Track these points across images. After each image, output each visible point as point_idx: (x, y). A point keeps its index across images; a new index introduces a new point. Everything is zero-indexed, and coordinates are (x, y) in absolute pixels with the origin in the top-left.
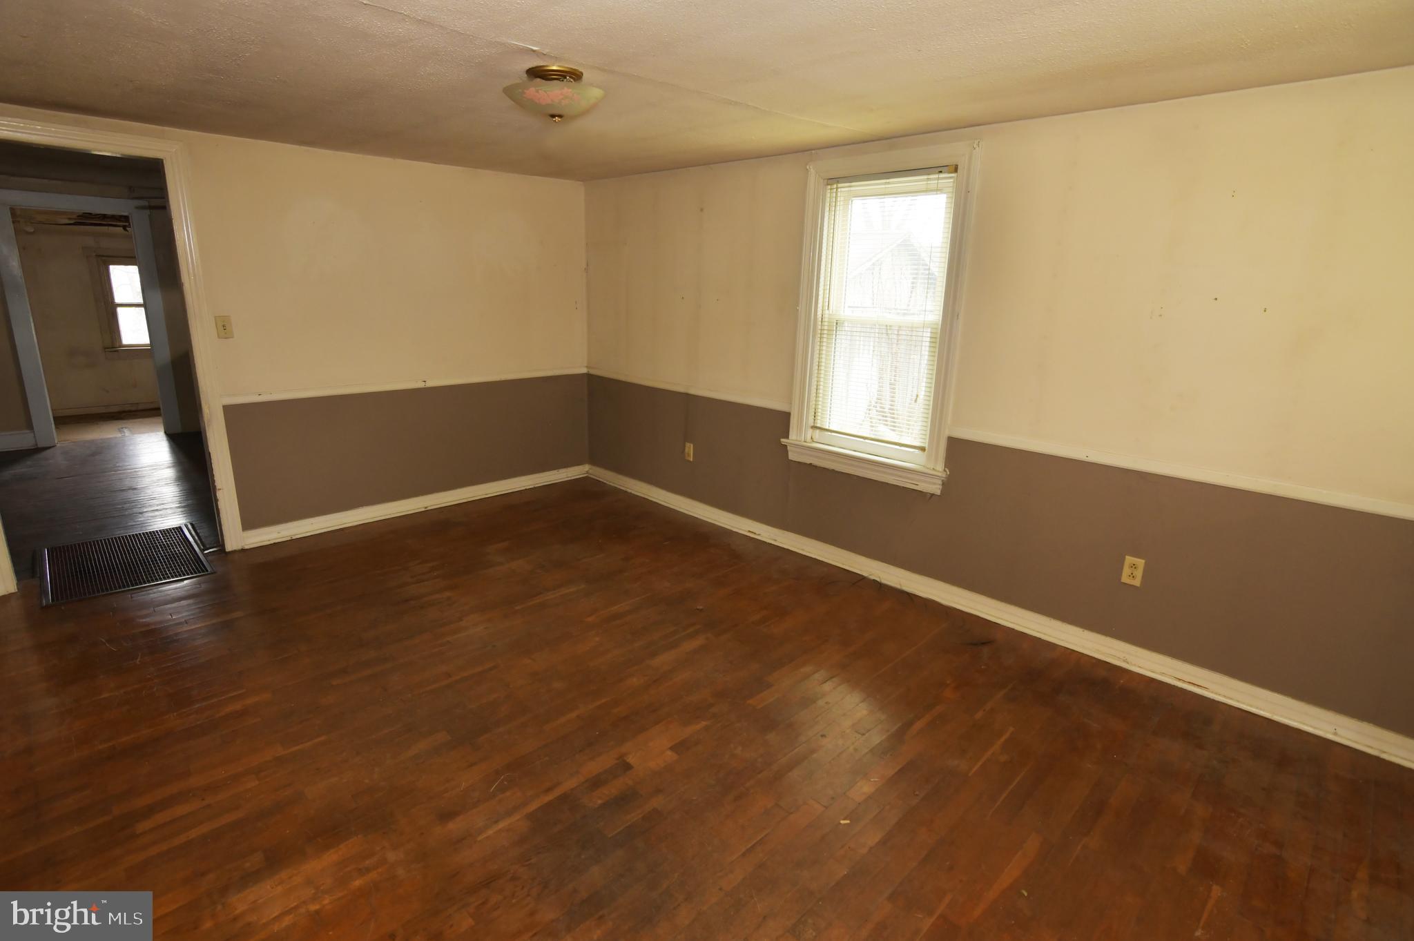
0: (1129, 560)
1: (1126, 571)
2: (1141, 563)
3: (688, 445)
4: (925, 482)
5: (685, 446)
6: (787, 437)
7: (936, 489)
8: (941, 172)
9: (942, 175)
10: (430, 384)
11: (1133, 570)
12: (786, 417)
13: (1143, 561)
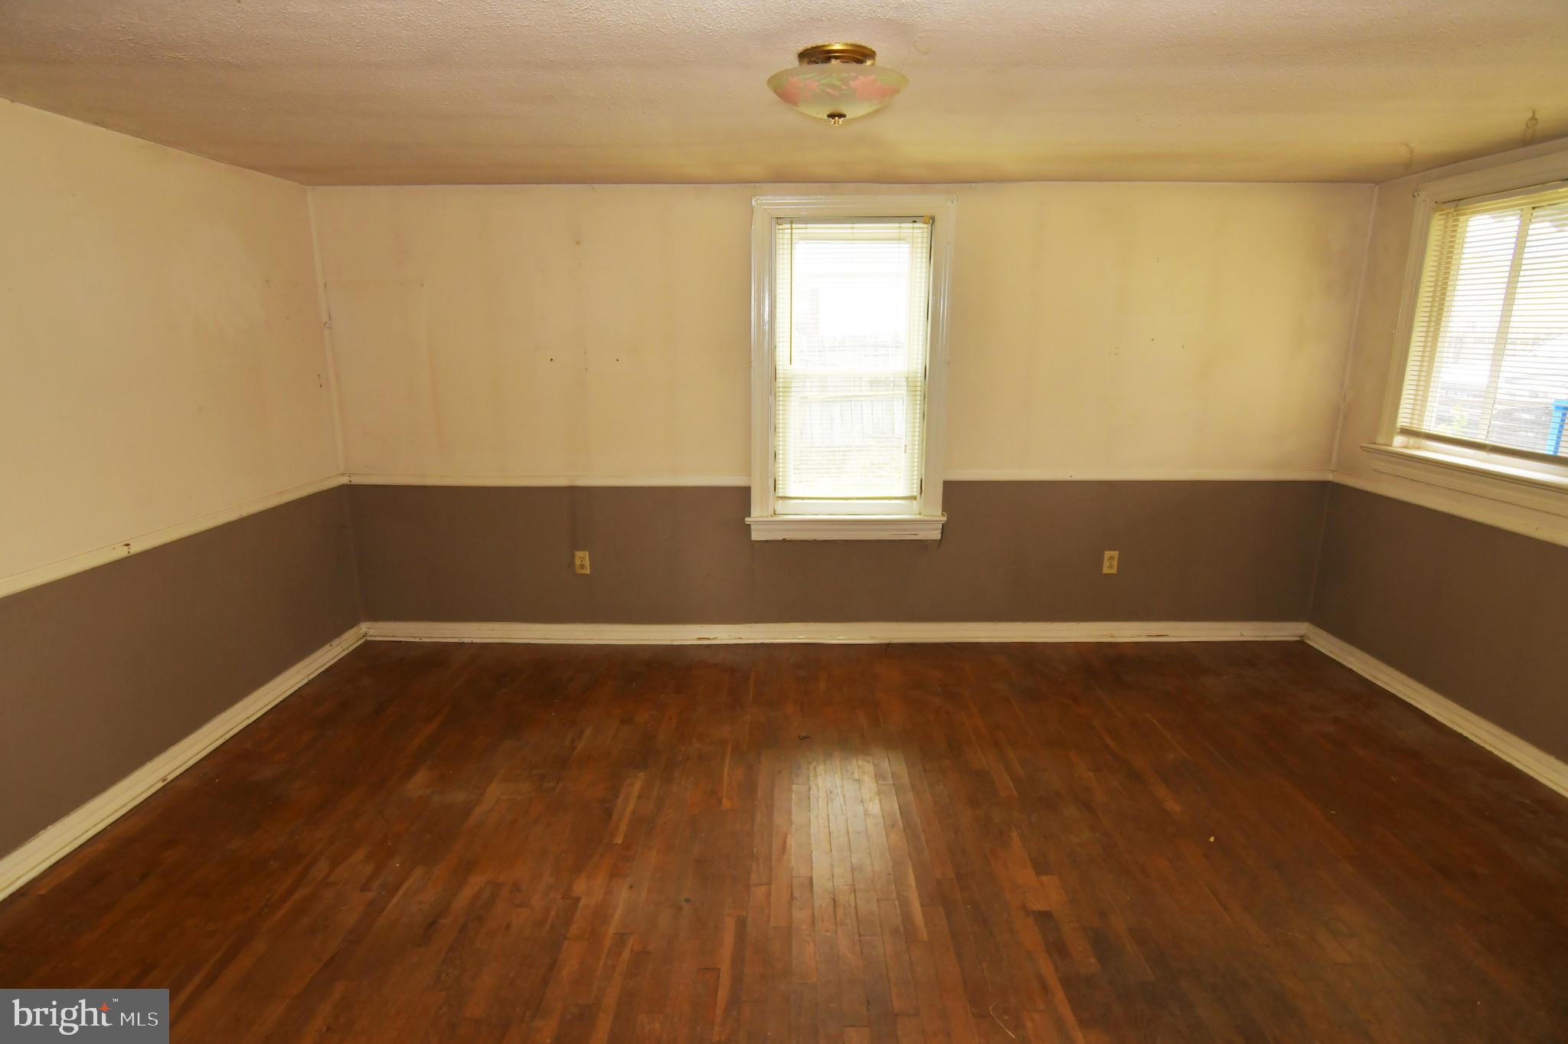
0: (1108, 554)
1: (1106, 564)
2: (1116, 554)
3: (579, 554)
4: (924, 529)
5: (573, 556)
6: (749, 515)
7: (936, 535)
8: (915, 222)
9: (916, 225)
10: (136, 548)
11: (1111, 560)
12: (746, 491)
13: (1117, 552)
